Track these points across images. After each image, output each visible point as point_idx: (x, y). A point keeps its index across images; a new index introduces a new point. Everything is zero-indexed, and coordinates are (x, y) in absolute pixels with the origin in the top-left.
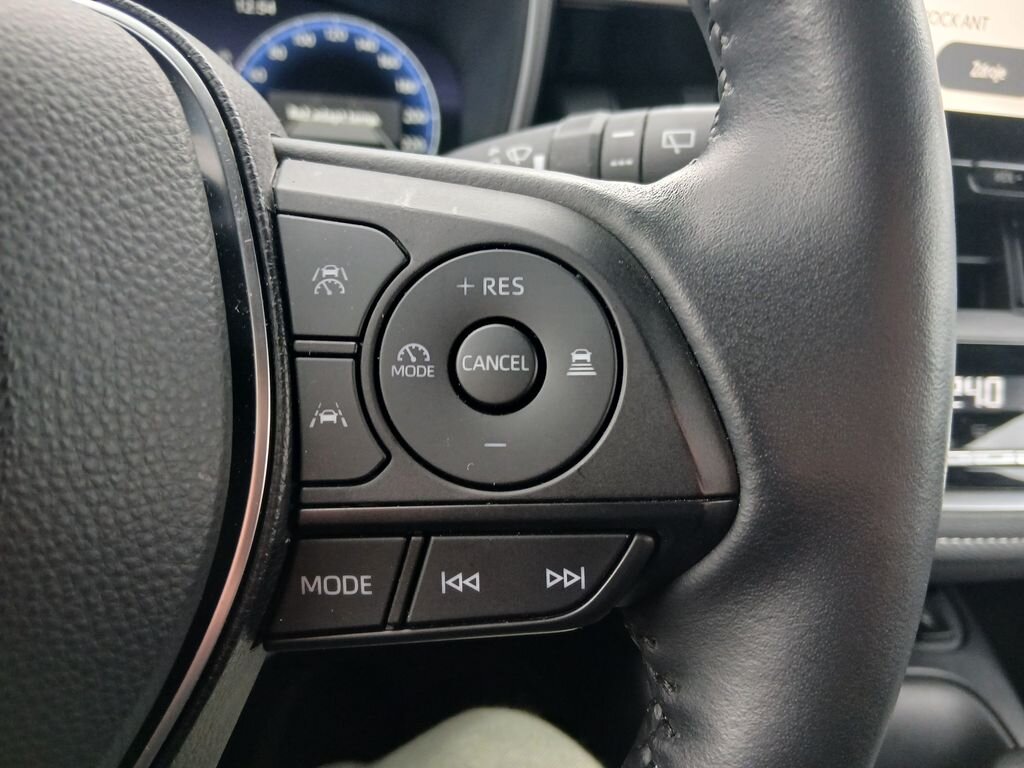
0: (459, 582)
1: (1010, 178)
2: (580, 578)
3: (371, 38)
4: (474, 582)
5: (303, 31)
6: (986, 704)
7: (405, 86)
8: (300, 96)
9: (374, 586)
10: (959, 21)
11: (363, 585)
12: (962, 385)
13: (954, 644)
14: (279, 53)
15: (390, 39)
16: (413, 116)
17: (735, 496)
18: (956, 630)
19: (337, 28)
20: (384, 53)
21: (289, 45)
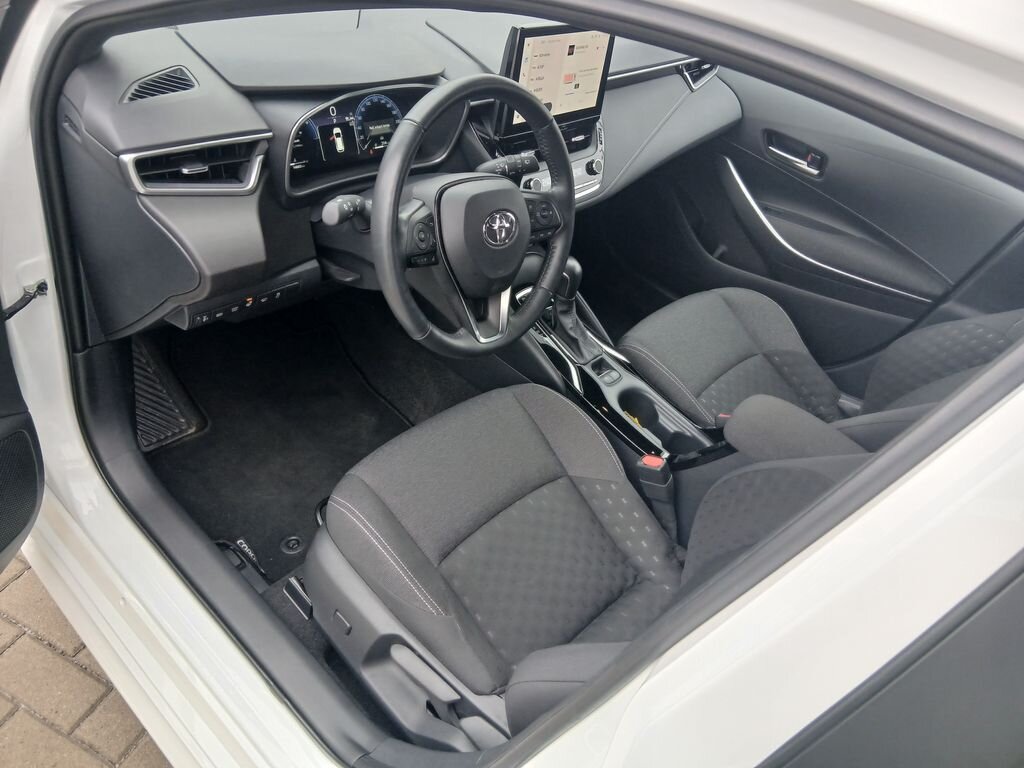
5: (367, 101)
8: (371, 122)
14: (363, 110)
20: (387, 103)
21: (365, 106)
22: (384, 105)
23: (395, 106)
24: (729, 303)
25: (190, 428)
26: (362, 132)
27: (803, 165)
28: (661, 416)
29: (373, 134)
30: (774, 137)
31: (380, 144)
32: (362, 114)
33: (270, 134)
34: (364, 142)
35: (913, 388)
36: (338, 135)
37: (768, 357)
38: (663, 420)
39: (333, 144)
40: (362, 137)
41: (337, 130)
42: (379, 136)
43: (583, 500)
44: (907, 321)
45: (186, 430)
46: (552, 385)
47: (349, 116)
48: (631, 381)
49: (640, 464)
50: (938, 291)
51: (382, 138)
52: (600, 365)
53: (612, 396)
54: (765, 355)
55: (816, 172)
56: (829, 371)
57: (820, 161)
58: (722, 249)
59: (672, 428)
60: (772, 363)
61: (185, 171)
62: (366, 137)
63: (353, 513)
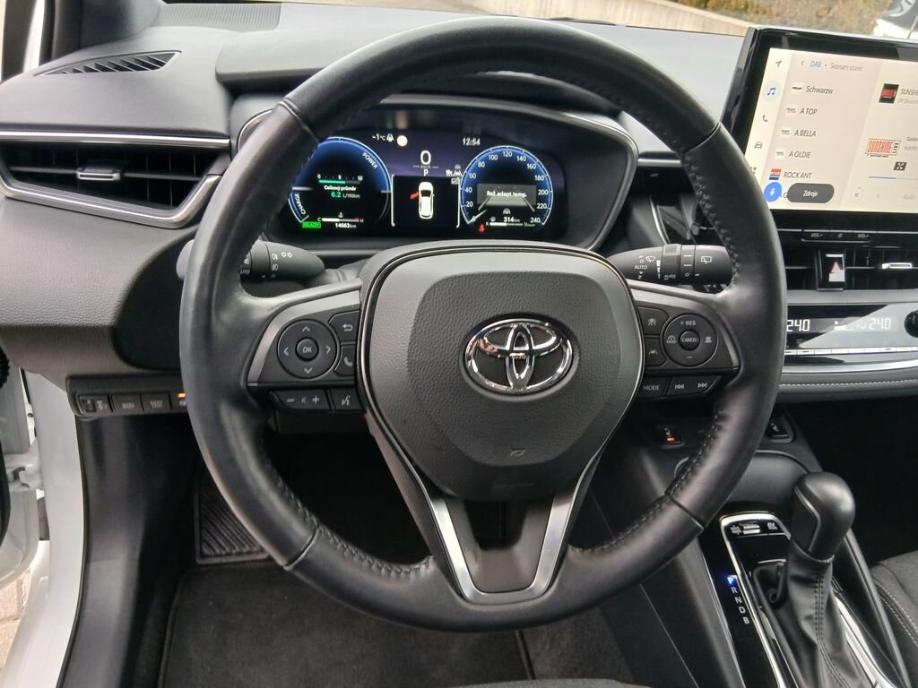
0: (679, 387)
1: (817, 236)
2: (706, 385)
3: (523, 155)
4: (683, 386)
5: (492, 154)
6: (803, 466)
7: (538, 178)
8: (491, 185)
9: (660, 387)
10: (799, 175)
11: (657, 387)
12: (793, 323)
13: (789, 440)
14: (482, 165)
15: (531, 156)
16: (542, 192)
17: (739, 367)
18: (790, 433)
19: (508, 151)
20: (528, 161)
21: (486, 160)
22: (524, 164)
23: (543, 168)
26: (471, 197)
29: (490, 203)
31: (502, 221)
32: (477, 170)
33: (227, 141)
34: (472, 212)
36: (426, 193)
39: (415, 205)
40: (470, 204)
41: (426, 186)
42: (502, 207)
47: (453, 170)
51: (507, 212)
62: (476, 205)
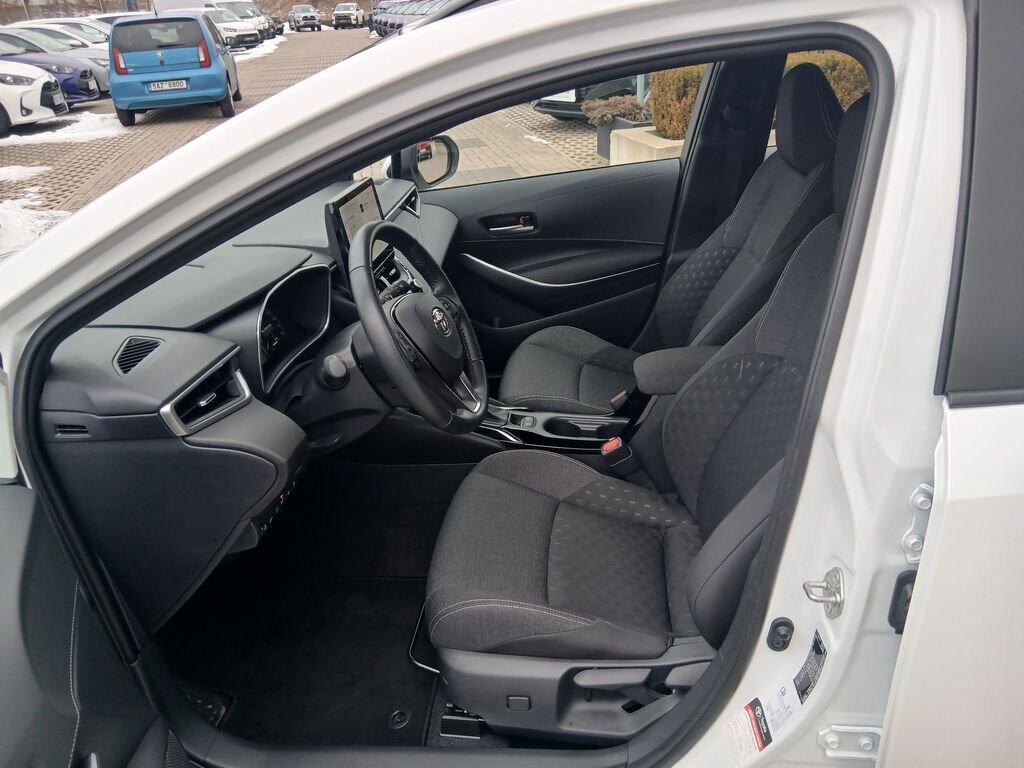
24: (540, 345)
25: (221, 709)
27: (520, 228)
28: (579, 425)
30: (488, 221)
33: (238, 347)
35: (694, 317)
37: (590, 362)
38: (583, 427)
42: (270, 335)
43: (586, 509)
44: (653, 285)
45: (219, 714)
46: (497, 450)
48: (543, 417)
49: (604, 453)
50: (659, 253)
52: (515, 419)
53: (540, 431)
54: (588, 363)
55: (532, 228)
56: (632, 347)
57: (530, 218)
58: (497, 320)
59: (594, 428)
60: (597, 365)
61: (203, 403)
63: (473, 603)
